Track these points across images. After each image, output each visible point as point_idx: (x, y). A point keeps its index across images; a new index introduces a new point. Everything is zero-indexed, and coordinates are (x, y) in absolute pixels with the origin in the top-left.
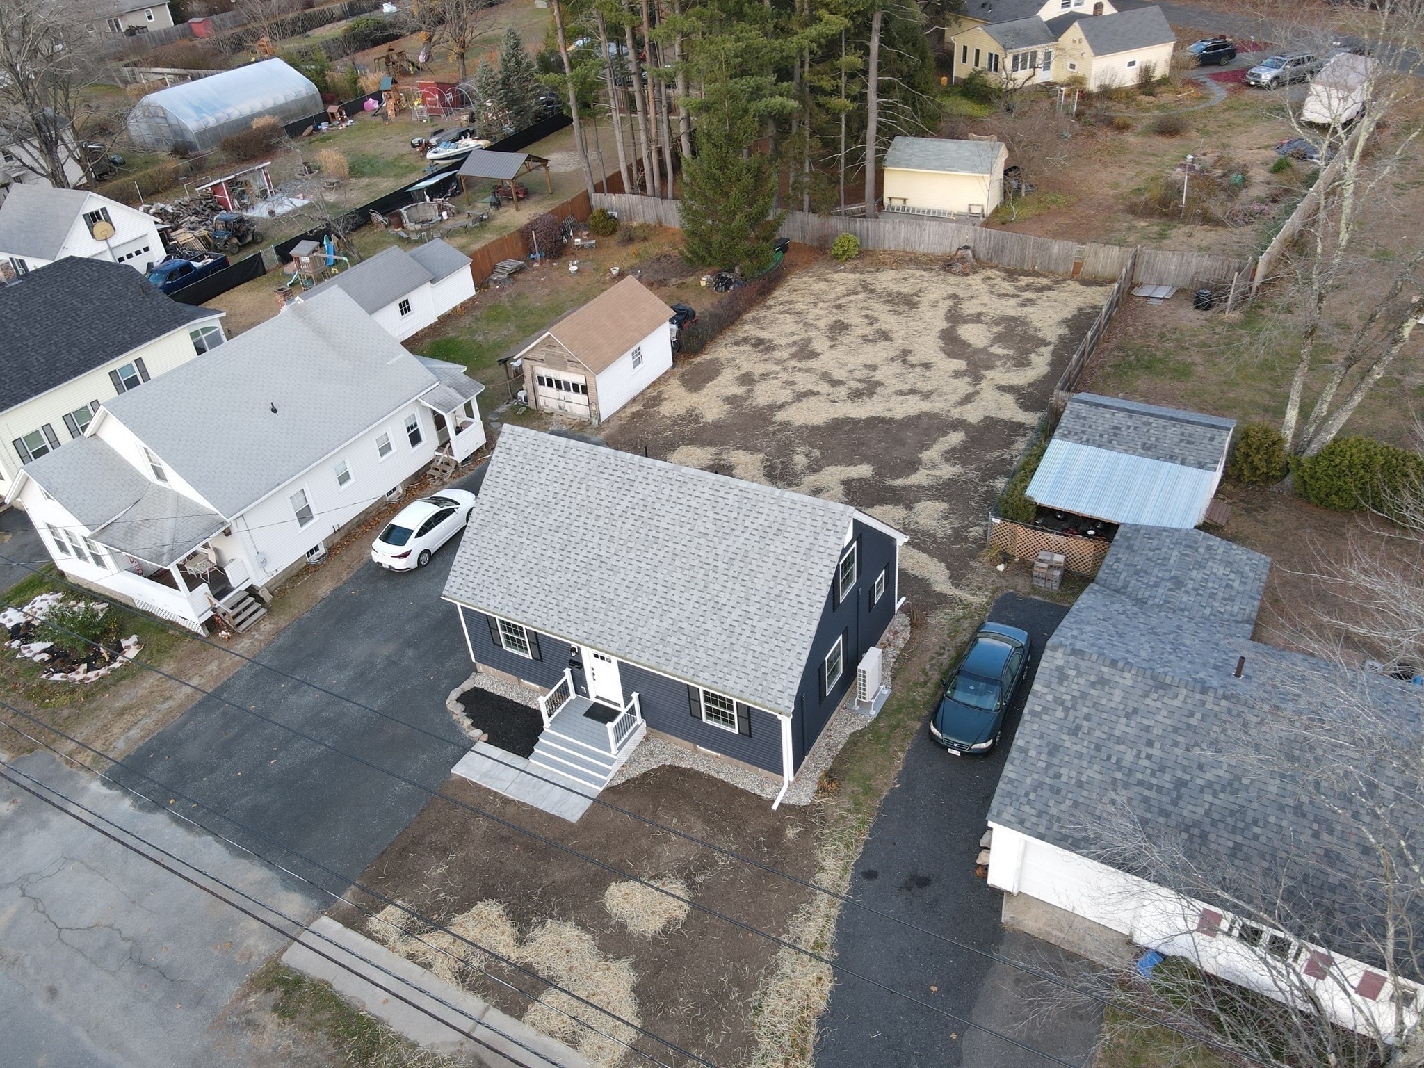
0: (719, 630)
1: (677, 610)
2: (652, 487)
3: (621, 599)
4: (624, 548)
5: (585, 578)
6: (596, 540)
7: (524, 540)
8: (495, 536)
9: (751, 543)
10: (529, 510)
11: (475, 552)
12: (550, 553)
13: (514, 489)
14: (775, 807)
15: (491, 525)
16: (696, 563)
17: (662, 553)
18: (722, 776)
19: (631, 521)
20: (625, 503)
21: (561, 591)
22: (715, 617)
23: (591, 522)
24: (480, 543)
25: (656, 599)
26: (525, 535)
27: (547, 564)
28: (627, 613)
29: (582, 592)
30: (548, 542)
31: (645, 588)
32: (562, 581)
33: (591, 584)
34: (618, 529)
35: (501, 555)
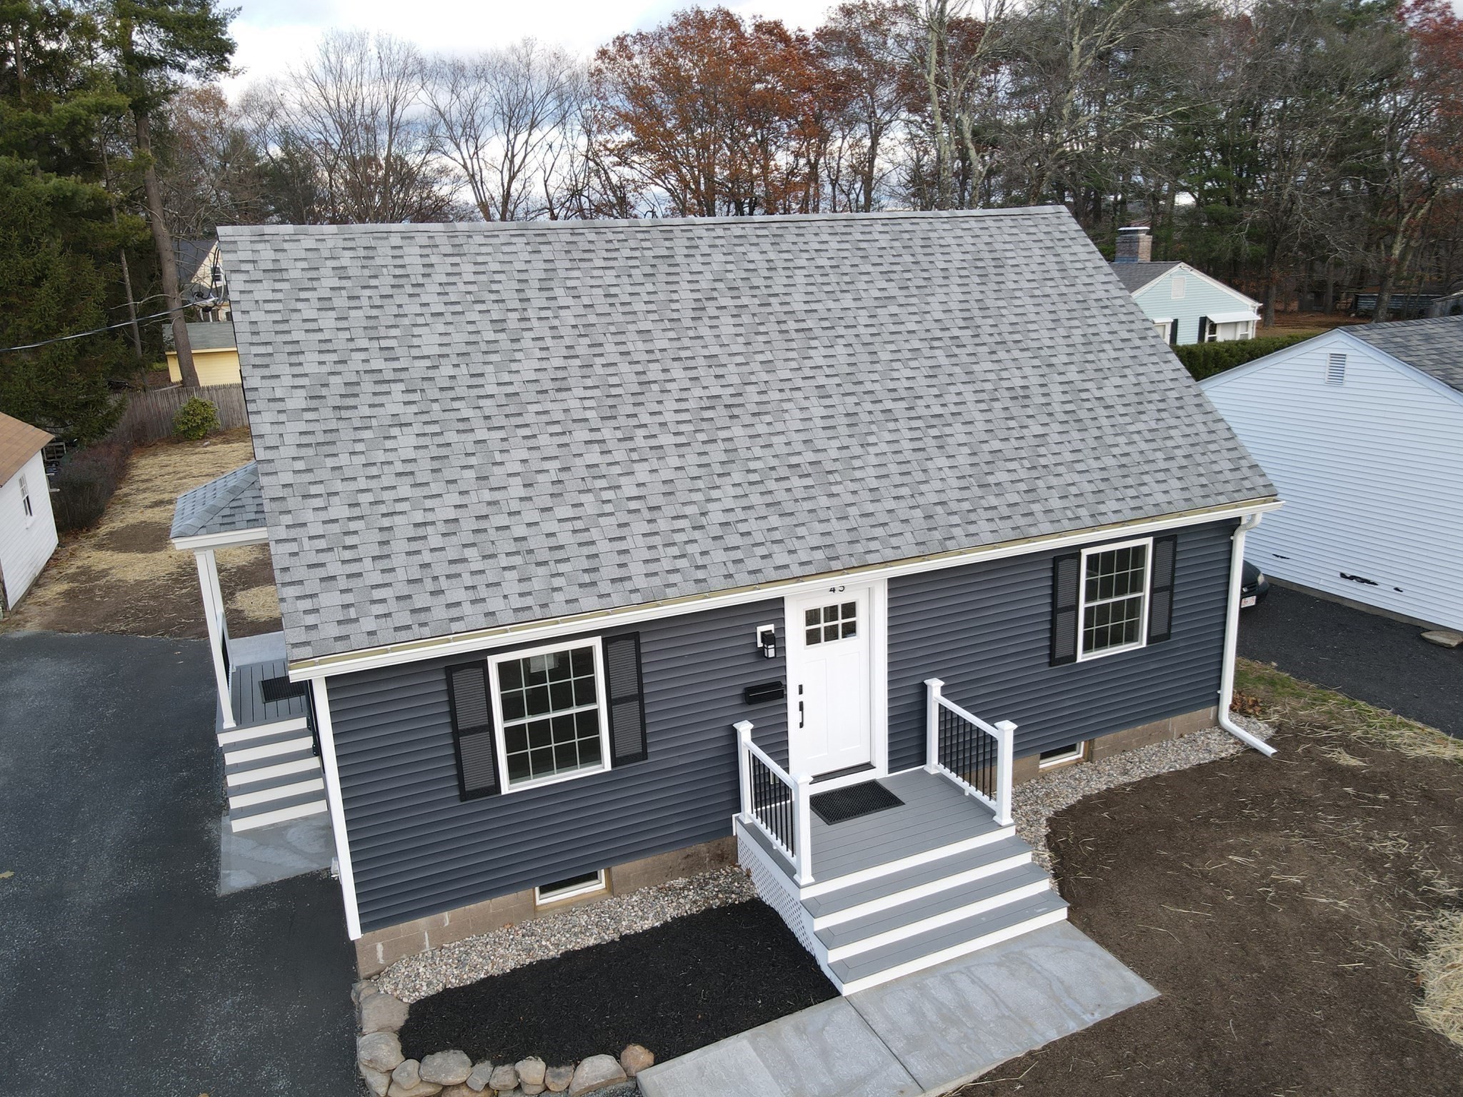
0: (1056, 427)
1: (958, 427)
2: (718, 257)
3: (834, 454)
4: (756, 367)
5: (717, 454)
6: (677, 372)
7: (481, 434)
8: (380, 456)
9: (973, 287)
10: (447, 370)
11: (339, 510)
12: (581, 434)
13: (364, 343)
14: (1270, 750)
15: (347, 434)
16: (917, 344)
17: (840, 350)
18: (1137, 775)
19: (726, 320)
20: (685, 294)
21: (682, 496)
22: (1030, 412)
23: (637, 347)
24: (338, 486)
25: (902, 424)
26: (477, 423)
27: (593, 456)
28: (871, 472)
29: (737, 477)
30: (558, 416)
31: (865, 417)
32: (666, 474)
33: (743, 454)
34: (710, 340)
35: (435, 488)
